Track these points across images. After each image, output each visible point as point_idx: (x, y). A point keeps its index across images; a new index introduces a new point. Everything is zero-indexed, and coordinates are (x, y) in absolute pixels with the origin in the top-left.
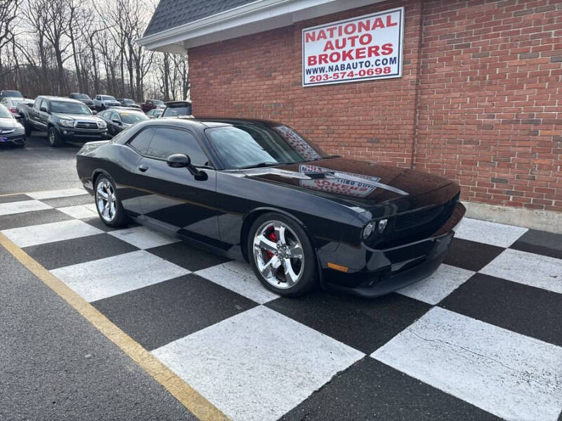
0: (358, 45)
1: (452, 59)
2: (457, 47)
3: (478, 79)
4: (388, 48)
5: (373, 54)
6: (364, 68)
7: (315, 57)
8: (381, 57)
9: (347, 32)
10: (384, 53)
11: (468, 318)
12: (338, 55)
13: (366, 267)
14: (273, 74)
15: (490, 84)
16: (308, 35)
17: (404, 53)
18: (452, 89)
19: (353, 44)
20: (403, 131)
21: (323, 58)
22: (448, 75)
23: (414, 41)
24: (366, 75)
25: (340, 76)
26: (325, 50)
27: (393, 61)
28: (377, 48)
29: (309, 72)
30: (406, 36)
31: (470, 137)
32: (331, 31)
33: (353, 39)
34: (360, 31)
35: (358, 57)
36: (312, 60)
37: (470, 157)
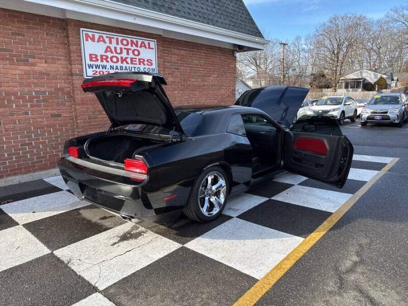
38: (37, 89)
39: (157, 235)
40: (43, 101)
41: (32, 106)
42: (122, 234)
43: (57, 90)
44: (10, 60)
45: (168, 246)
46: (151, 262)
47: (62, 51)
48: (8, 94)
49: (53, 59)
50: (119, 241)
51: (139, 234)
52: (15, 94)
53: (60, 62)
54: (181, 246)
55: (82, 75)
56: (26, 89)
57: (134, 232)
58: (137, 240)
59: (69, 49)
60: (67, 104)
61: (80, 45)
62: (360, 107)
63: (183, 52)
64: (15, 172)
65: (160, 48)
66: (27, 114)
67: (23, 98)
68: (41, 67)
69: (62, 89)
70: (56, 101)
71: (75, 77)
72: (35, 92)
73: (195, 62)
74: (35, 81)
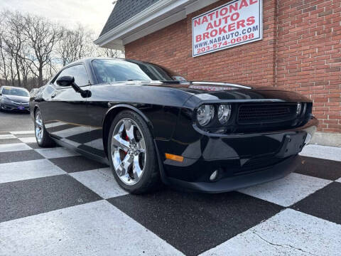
0: (230, 22)
1: (302, 20)
2: (306, 11)
3: (325, 32)
4: (251, 20)
5: (241, 27)
6: (234, 37)
7: (200, 36)
8: (247, 27)
9: (221, 14)
10: (248, 24)
11: (327, 222)
12: (216, 31)
13: (202, 157)
14: (174, 53)
15: (335, 35)
16: (196, 21)
17: (264, 21)
18: (303, 44)
19: (226, 22)
20: (265, 80)
21: (206, 36)
22: (299, 34)
23: (271, 12)
24: (236, 42)
25: (218, 45)
26: (207, 29)
27: (255, 29)
28: (243, 21)
29: (196, 46)
30: (264, 9)
31: (320, 79)
32: (211, 15)
33: (226, 18)
34: (231, 12)
35: (230, 30)
36: (199, 38)
37: (322, 95)
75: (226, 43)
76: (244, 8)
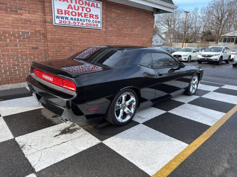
38: (23, 30)
39: (86, 132)
40: (27, 38)
41: (19, 41)
42: (63, 129)
43: (36, 32)
44: (6, 10)
45: (91, 141)
46: (77, 152)
47: (39, 6)
48: (4, 32)
49: (33, 11)
50: (60, 134)
51: (75, 130)
52: (9, 33)
53: (38, 14)
54: (100, 142)
55: (52, 23)
56: (16, 30)
57: (72, 128)
58: (72, 135)
59: (44, 5)
60: (42, 41)
61: (51, 3)
62: (233, 54)
63: (119, 12)
64: (9, 82)
65: (104, 7)
66: (17, 46)
67: (13, 35)
68: (26, 16)
69: (39, 31)
70: (35, 38)
71: (47, 24)
72: (22, 32)
73: (128, 18)
74: (22, 25)
75: (82, 24)
76: (93, 7)
